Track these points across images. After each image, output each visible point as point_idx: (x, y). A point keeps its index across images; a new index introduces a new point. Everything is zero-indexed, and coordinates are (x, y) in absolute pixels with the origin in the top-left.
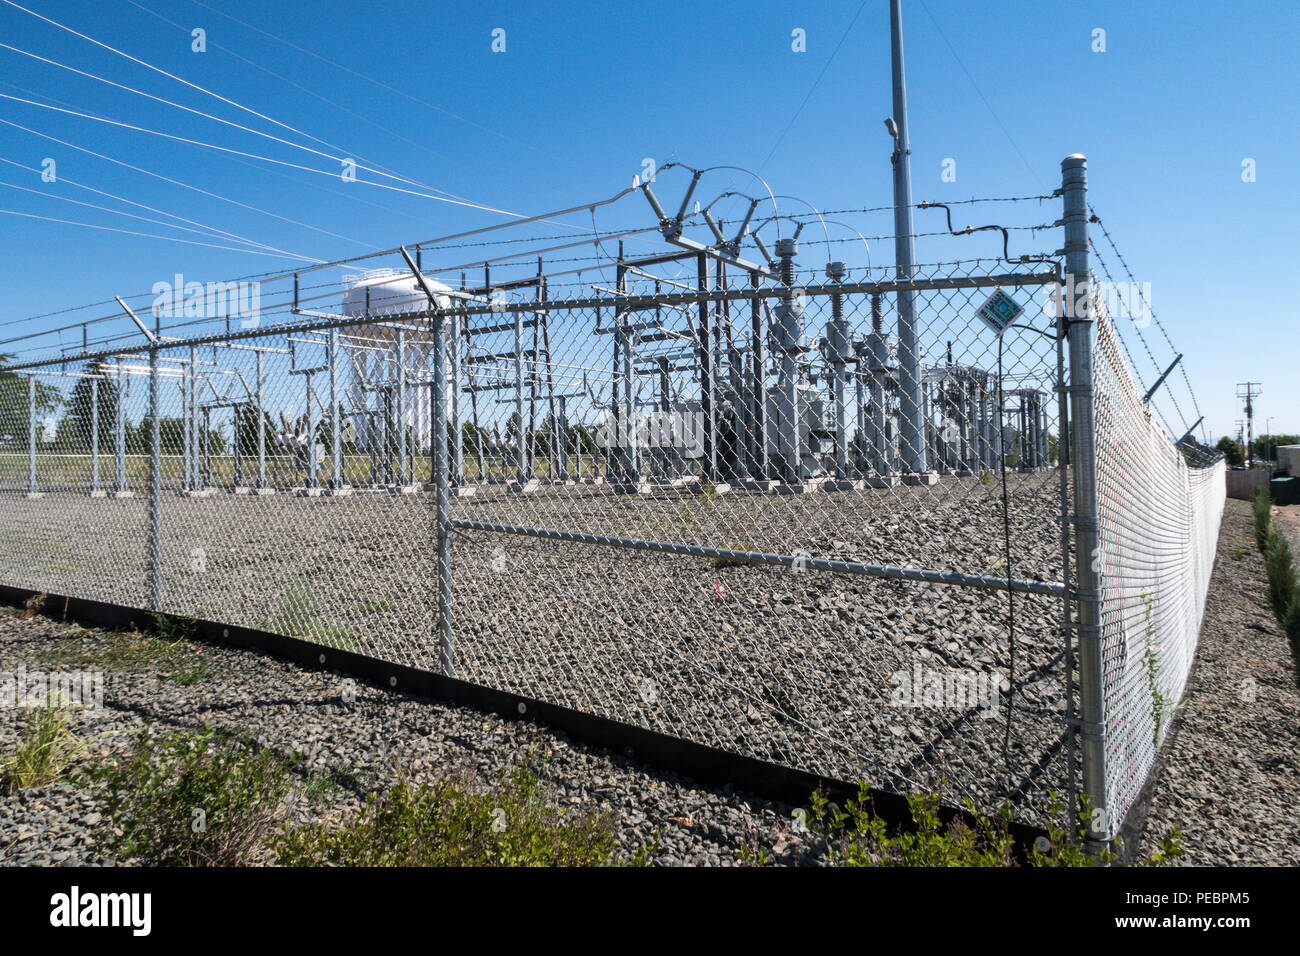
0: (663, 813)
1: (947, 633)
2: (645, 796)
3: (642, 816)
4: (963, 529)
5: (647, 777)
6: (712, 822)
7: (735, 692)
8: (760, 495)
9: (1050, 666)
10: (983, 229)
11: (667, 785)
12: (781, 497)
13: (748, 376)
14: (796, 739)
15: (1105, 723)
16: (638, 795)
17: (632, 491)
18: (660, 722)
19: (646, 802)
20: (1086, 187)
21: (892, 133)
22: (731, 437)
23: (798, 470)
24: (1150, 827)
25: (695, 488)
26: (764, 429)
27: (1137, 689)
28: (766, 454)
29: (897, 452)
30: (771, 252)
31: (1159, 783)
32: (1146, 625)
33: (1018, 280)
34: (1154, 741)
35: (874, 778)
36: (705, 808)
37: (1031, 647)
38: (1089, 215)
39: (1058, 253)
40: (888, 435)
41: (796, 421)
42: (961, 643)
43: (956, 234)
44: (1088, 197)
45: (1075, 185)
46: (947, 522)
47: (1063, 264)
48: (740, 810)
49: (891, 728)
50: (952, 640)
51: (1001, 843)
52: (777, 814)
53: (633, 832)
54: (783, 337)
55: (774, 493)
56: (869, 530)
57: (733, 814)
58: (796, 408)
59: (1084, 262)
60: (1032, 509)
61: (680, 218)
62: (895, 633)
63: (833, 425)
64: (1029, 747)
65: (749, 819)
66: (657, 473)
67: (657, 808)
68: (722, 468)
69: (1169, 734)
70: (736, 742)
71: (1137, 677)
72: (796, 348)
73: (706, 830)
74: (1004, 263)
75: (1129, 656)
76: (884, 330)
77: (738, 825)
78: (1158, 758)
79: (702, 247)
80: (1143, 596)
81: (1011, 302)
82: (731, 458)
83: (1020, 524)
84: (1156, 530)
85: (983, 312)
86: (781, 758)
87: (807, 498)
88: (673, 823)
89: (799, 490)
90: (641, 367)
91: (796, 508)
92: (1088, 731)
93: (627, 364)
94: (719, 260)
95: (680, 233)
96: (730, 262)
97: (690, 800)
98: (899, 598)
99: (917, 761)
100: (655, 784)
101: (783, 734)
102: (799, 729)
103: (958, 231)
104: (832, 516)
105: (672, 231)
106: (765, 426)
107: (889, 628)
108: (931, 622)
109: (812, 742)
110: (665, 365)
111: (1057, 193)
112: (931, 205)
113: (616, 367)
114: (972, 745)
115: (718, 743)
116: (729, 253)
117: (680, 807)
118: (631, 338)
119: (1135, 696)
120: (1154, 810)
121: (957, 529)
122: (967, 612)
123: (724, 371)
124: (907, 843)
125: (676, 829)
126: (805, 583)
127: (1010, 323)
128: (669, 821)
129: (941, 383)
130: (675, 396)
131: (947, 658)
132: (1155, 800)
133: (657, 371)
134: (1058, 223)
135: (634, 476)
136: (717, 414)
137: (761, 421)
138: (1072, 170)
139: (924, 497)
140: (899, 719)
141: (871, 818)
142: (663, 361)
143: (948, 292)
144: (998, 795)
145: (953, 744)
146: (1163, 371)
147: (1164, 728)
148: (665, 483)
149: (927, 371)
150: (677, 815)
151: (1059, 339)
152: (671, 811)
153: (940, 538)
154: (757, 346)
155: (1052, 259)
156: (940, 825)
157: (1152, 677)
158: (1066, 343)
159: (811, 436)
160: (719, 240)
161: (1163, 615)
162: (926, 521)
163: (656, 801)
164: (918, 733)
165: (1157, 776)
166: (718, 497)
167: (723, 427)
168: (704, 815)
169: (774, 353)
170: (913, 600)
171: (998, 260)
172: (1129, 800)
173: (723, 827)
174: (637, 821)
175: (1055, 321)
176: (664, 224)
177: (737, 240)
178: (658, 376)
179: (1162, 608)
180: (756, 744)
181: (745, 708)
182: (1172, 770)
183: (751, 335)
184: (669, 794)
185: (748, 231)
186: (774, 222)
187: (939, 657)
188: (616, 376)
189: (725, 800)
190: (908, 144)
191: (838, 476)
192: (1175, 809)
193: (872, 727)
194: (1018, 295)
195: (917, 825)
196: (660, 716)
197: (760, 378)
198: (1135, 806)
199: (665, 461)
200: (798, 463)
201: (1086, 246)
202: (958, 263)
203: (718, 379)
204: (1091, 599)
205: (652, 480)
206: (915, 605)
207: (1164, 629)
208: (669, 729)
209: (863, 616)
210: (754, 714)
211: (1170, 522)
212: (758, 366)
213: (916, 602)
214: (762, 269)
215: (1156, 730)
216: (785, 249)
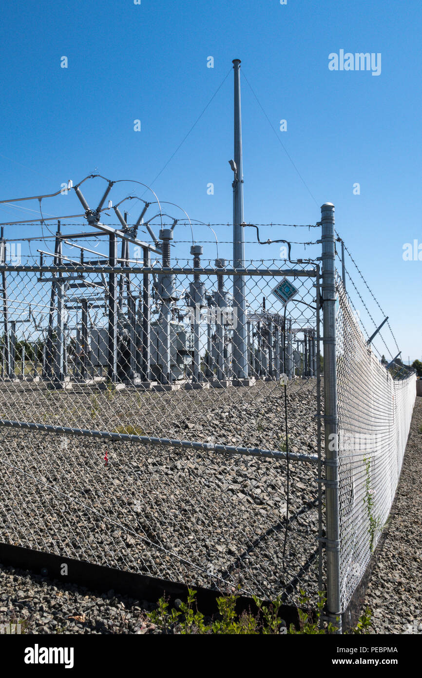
0: (65, 614)
1: (254, 482)
2: (53, 603)
3: (50, 617)
4: (267, 415)
5: (56, 589)
6: (98, 618)
7: (118, 527)
8: (144, 391)
9: (315, 502)
10: (277, 241)
11: (69, 594)
12: (157, 393)
13: (139, 313)
14: (158, 557)
15: (339, 540)
16: (48, 602)
17: (59, 387)
18: (67, 549)
19: (54, 607)
20: (334, 222)
21: (233, 169)
22: (127, 354)
23: (169, 376)
24: (366, 602)
25: (101, 386)
26: (149, 350)
27: (360, 517)
28: (149, 365)
29: (230, 365)
30: (157, 236)
31: (373, 573)
32: (367, 477)
33: (296, 273)
34: (371, 548)
35: (205, 580)
36: (94, 608)
37: (304, 490)
38: (335, 237)
39: (318, 259)
40: (225, 356)
41: (169, 345)
42: (263, 488)
43: (262, 243)
44: (334, 227)
45: (329, 221)
46: (258, 411)
47: (321, 265)
48: (117, 608)
49: (218, 547)
50: (258, 487)
51: (274, 623)
52: (142, 609)
53: (43, 629)
54: (162, 291)
55: (153, 390)
56: (210, 415)
57: (113, 611)
58: (169, 337)
59: (332, 265)
60: (308, 402)
61: (99, 210)
62: (223, 483)
63: (192, 347)
64: (299, 555)
65: (123, 613)
66: (77, 375)
67: (61, 610)
68: (120, 374)
69: (379, 542)
70: (117, 560)
71: (360, 510)
72: (170, 299)
73: (94, 624)
74: (288, 262)
75: (355, 498)
76: (225, 290)
77: (116, 618)
78: (373, 558)
79: (112, 230)
80: (365, 460)
81: (291, 286)
82: (126, 367)
83: (301, 412)
84: (373, 419)
85: (275, 291)
86: (147, 571)
87: (174, 393)
88: (72, 620)
89: (169, 389)
90: (69, 304)
91: (166, 401)
92: (330, 545)
93: (59, 303)
94: (124, 240)
95: (98, 220)
96: (131, 241)
97: (84, 603)
98: (227, 460)
99: (231, 568)
100: (61, 594)
101: (149, 554)
102: (160, 550)
103: (263, 242)
104: (189, 406)
105: (93, 218)
106: (149, 348)
107: (220, 480)
108: (245, 476)
109: (168, 558)
110: (85, 304)
111: (318, 224)
112: (247, 225)
113: (52, 305)
114: (266, 556)
115: (105, 562)
116: (130, 235)
117: (77, 609)
118: (63, 286)
119: (359, 522)
120: (369, 591)
121: (264, 415)
122: (267, 469)
123: (124, 310)
124: (217, 628)
125: (73, 624)
126: (169, 451)
127: (290, 299)
128: (69, 619)
129: (259, 323)
130: (91, 324)
131: (254, 498)
132: (370, 584)
133: (79, 308)
134: (318, 242)
135: (61, 377)
136: (118, 338)
137: (146, 344)
138: (327, 211)
139: (245, 394)
140: (222, 540)
141: (195, 613)
142: (84, 301)
143: (256, 278)
144: (280, 587)
145: (255, 555)
146: (378, 327)
147: (376, 539)
148: (82, 382)
149: (250, 315)
150: (75, 614)
151: (318, 309)
152: (71, 612)
153: (254, 421)
154: (145, 297)
155: (315, 262)
156: (236, 616)
157: (369, 508)
158: (321, 312)
159: (178, 354)
160: (124, 226)
161: (376, 471)
162: (246, 410)
163: (61, 606)
164: (234, 548)
165: (372, 569)
166: (117, 392)
167: (122, 347)
168: (93, 613)
169: (157, 300)
170: (235, 461)
171: (285, 261)
172: (355, 586)
173: (105, 621)
174: (47, 621)
175: (316, 299)
176: (88, 214)
177: (136, 227)
178: (81, 311)
179: (376, 466)
180: (131, 561)
181: (125, 537)
182: (381, 565)
183: (142, 289)
184: (70, 599)
185: (142, 222)
186: (159, 217)
187: (249, 499)
188: (52, 310)
189: (108, 602)
190: (243, 176)
191: (194, 380)
192: (381, 589)
193: (206, 546)
194: (296, 282)
195: (222, 616)
196: (67, 545)
197: (146, 316)
198: (357, 590)
199: (83, 368)
200: (169, 372)
201: (333, 256)
202: (262, 261)
203: (120, 315)
204: (333, 465)
205: (73, 380)
206: (237, 465)
207: (377, 479)
208: (73, 554)
209: (204, 472)
210: (131, 540)
211: (382, 414)
212: (146, 309)
213: (237, 463)
214: (151, 247)
215: (372, 541)
216: (165, 236)
